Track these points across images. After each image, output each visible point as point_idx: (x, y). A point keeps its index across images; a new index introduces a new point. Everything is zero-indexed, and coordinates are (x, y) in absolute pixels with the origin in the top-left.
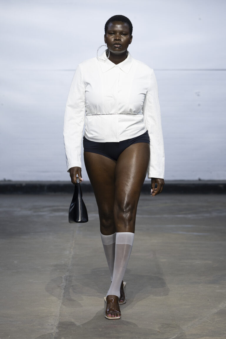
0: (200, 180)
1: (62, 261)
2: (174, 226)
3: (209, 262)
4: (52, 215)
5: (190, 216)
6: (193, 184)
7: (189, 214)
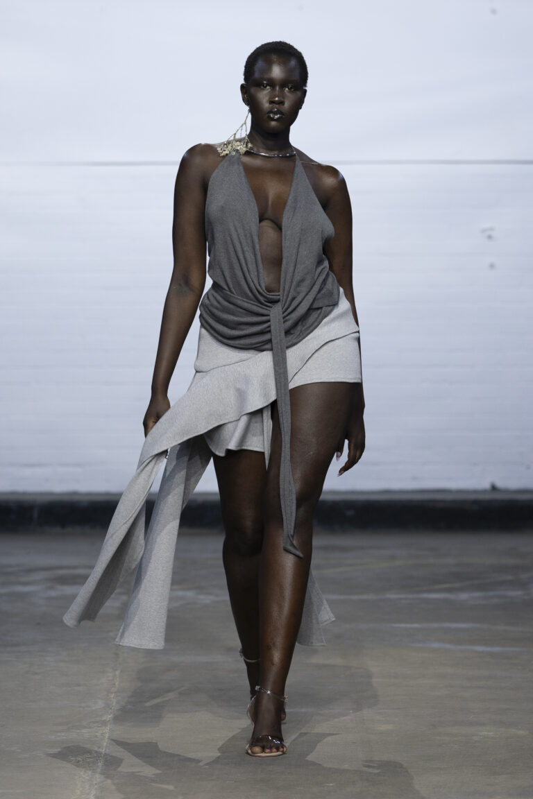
0: (494, 488)
1: (84, 731)
2: (416, 625)
3: (522, 732)
4: (53, 593)
5: (464, 596)
6: (476, 502)
7: (461, 590)
